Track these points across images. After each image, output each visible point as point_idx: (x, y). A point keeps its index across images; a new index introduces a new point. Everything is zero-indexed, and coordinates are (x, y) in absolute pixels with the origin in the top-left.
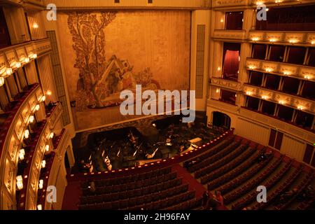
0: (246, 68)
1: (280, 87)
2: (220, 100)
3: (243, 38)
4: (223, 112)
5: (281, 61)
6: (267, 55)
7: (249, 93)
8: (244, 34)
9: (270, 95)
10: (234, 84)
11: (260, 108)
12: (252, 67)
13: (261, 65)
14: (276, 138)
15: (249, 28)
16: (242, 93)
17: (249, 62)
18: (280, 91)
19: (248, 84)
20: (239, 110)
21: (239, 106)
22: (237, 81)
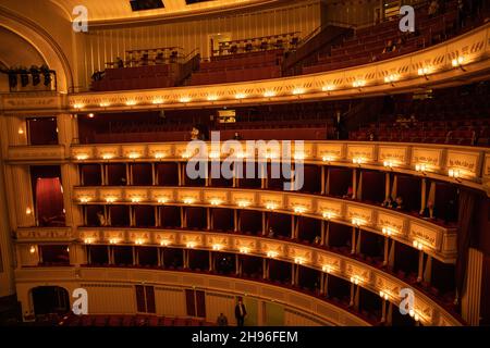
0: (75, 201)
1: (132, 221)
2: (40, 265)
3: (63, 157)
4: (50, 284)
5: (124, 184)
6: (105, 179)
7: (89, 240)
8: (62, 150)
9: (120, 236)
10: (61, 232)
11: (111, 260)
12: (85, 199)
13: (98, 194)
14: (145, 296)
15: (69, 142)
16: (78, 242)
17: (78, 193)
18: (133, 227)
19: (84, 226)
20: (78, 272)
21: (78, 264)
22: (64, 226)
